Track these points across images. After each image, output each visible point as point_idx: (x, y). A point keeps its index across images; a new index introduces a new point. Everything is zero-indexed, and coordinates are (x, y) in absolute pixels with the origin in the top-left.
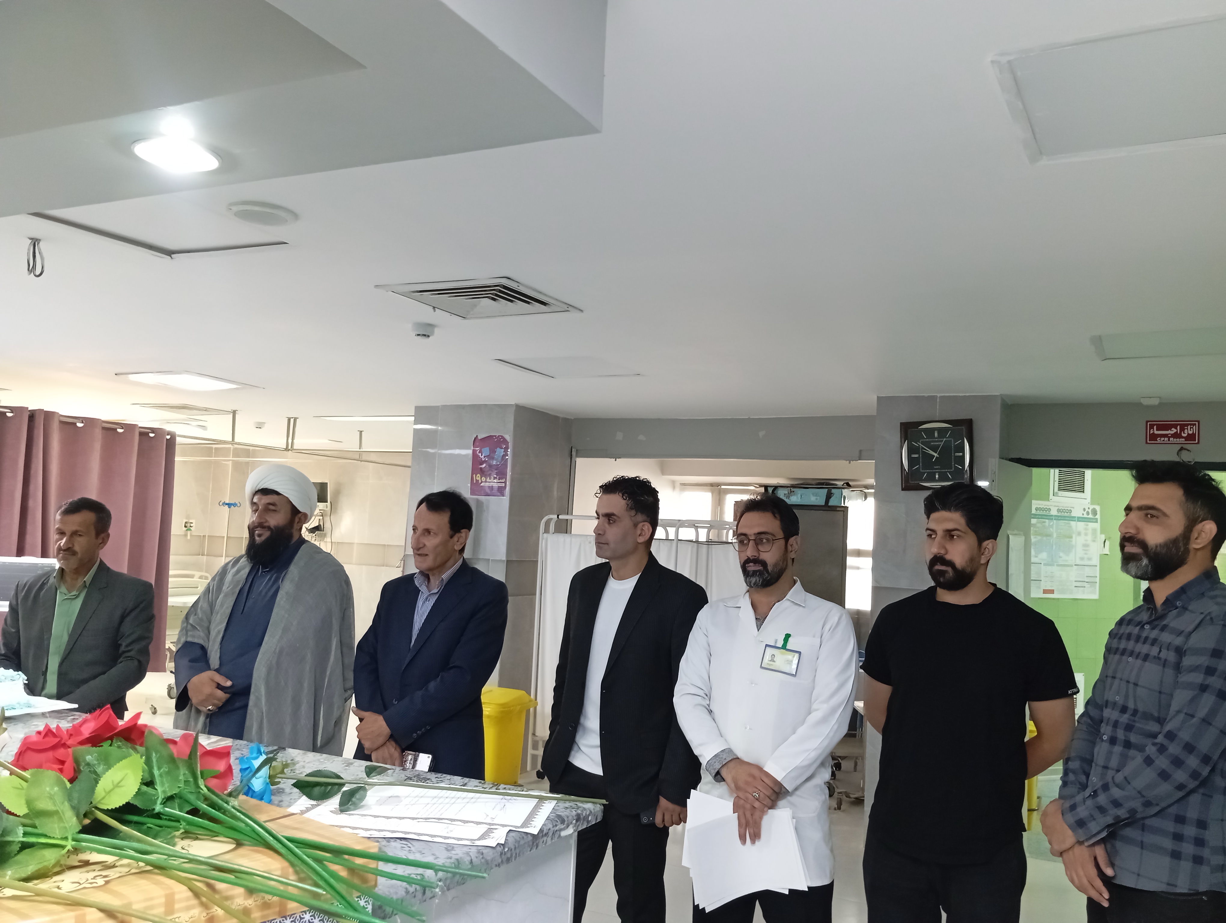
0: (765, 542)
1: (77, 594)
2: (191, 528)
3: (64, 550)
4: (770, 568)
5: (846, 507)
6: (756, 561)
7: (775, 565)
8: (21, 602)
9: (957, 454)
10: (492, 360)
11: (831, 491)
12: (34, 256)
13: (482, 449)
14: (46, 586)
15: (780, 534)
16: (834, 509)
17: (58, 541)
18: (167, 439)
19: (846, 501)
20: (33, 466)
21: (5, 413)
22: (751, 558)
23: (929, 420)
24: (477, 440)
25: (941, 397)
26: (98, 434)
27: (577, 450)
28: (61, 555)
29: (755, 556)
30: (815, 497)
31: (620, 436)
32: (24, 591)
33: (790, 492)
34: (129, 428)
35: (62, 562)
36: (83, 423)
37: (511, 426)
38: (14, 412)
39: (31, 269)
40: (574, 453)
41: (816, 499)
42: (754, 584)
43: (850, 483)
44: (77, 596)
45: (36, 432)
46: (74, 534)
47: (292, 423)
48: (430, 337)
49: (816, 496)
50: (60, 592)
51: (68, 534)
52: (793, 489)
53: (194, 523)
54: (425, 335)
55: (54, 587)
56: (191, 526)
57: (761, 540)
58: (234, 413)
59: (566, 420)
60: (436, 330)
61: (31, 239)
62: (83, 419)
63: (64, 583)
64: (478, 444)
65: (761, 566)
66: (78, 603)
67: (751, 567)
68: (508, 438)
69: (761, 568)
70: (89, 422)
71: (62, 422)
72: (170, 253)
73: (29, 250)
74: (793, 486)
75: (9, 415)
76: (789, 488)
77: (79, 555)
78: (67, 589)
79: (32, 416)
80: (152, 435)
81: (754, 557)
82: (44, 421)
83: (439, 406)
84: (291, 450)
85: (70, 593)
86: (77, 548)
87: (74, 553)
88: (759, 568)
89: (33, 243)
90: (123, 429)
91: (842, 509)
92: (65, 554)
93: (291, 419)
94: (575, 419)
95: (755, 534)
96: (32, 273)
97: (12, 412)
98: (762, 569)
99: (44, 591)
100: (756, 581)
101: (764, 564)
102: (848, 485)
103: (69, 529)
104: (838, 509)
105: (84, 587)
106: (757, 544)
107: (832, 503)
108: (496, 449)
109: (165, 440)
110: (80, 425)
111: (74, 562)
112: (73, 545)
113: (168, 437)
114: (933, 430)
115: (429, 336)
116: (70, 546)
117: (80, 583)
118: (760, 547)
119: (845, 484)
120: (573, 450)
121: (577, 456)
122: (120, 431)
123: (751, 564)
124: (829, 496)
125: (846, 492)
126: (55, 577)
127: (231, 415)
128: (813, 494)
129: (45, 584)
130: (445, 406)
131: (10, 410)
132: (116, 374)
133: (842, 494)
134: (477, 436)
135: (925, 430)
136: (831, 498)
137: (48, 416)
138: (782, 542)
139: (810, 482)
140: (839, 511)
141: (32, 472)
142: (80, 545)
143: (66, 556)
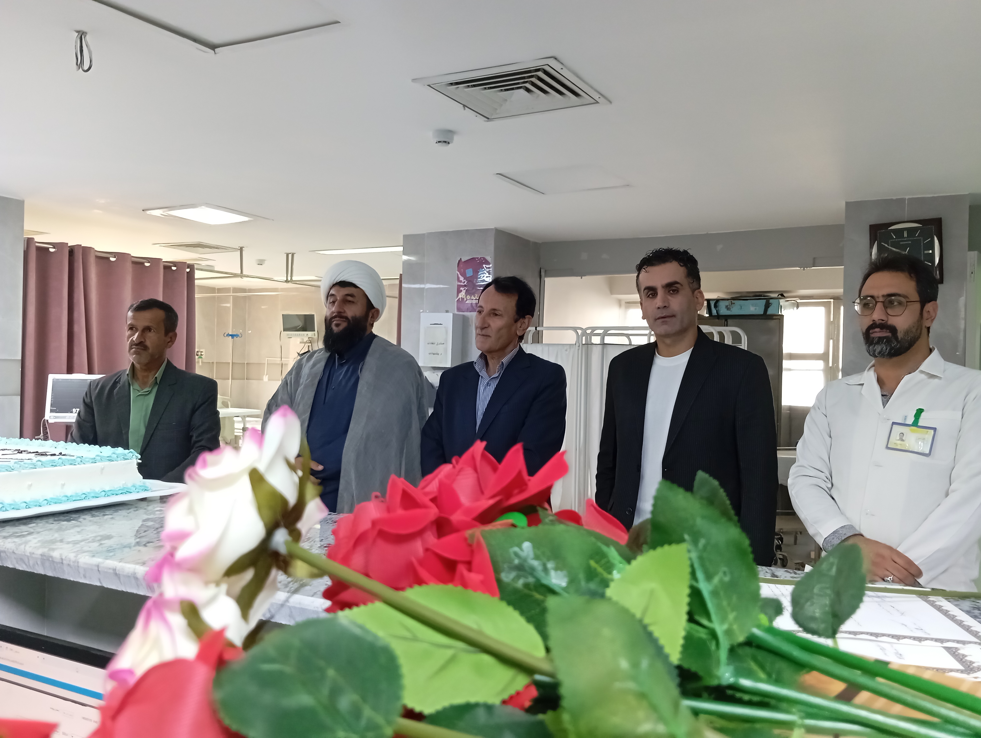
0: (896, 305)
1: (150, 390)
2: (202, 356)
3: (136, 345)
4: (900, 335)
5: (782, 315)
6: (883, 326)
7: (907, 332)
8: (95, 399)
9: (926, 252)
10: (494, 174)
11: (769, 301)
12: (81, 51)
13: (467, 270)
14: (118, 384)
15: (915, 296)
16: (771, 317)
17: (131, 337)
18: (187, 272)
19: (782, 310)
20: (76, 296)
21: (48, 248)
22: (878, 323)
23: (898, 221)
24: (460, 263)
25: (909, 199)
26: (129, 267)
27: (545, 271)
28: (134, 349)
29: (883, 320)
30: (755, 308)
31: (584, 256)
32: (98, 389)
33: (731, 304)
34: (155, 261)
35: (134, 356)
36: (115, 257)
37: (492, 248)
38: (56, 248)
39: (80, 65)
40: (543, 274)
41: (756, 309)
42: (880, 353)
43: (785, 295)
44: (150, 392)
45: (76, 265)
46: (147, 329)
47: (290, 258)
48: (450, 145)
49: (755, 306)
50: (133, 389)
51: (140, 329)
52: (733, 301)
53: (204, 352)
54: (446, 142)
55: (127, 384)
56: (201, 355)
57: (891, 302)
58: (241, 249)
59: (536, 244)
60: (456, 138)
61: (78, 32)
62: (115, 254)
63: (136, 381)
64: (462, 266)
65: (890, 332)
66: (151, 399)
67: (877, 334)
68: (489, 259)
69: (889, 334)
70: (121, 256)
71: (97, 257)
72: (213, 47)
73: (76, 42)
74: (733, 299)
75: (52, 250)
76: (730, 301)
77: (150, 351)
78: (140, 386)
79: (72, 251)
80: (174, 268)
81: (881, 322)
82: (82, 255)
83: (425, 234)
84: (291, 282)
85: (143, 390)
86: (148, 343)
87: (145, 348)
88: (886, 334)
89: (80, 36)
90: (149, 263)
91: (778, 317)
92: (138, 348)
93: (289, 255)
94: (542, 243)
95: (883, 296)
96: (81, 68)
97: (54, 248)
98: (891, 336)
99: (117, 388)
100: (882, 349)
101: (893, 330)
102: (782, 295)
103: (141, 324)
104: (774, 317)
105: (156, 383)
106: (886, 307)
107: (770, 311)
108: (479, 270)
109: (186, 273)
110: (113, 259)
111: (145, 357)
112: (145, 340)
113: (188, 270)
114: (902, 230)
115: (449, 143)
116: (143, 340)
117: (151, 380)
118: (890, 311)
119: (780, 296)
120: (542, 270)
121: (547, 276)
122: (147, 264)
123: (877, 330)
124: (767, 306)
125: (782, 302)
126: (128, 374)
127: (239, 252)
128: (753, 305)
129: (117, 382)
130: (431, 234)
131: (52, 246)
132: (143, 210)
133: (779, 304)
134: (461, 259)
135: (896, 231)
136: (769, 307)
137: (86, 250)
138: (918, 306)
139: (748, 295)
140: (775, 319)
141: (75, 301)
142: (151, 339)
143: (138, 350)
